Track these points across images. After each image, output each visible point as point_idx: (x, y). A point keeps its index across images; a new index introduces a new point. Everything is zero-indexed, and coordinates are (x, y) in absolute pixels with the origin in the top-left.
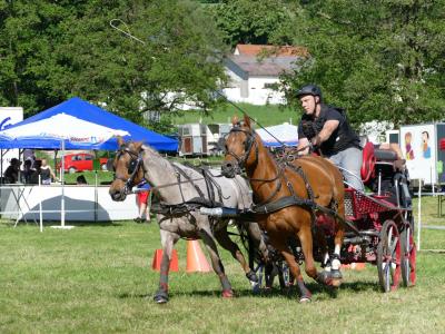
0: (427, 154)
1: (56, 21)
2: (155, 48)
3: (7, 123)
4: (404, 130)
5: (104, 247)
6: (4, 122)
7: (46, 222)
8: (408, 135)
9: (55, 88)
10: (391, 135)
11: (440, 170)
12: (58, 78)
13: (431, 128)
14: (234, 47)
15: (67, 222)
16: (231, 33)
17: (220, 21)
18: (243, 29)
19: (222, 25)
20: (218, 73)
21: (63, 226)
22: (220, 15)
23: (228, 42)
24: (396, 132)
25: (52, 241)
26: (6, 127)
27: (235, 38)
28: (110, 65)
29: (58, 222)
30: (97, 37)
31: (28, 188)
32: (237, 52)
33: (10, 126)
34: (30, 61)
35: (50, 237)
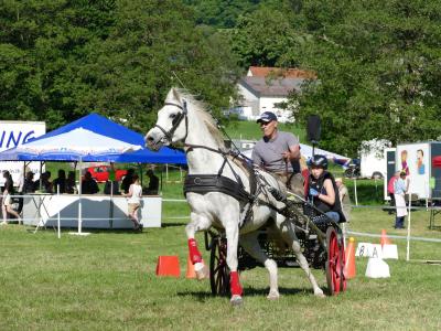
0: (421, 170)
1: (82, 42)
2: (173, 68)
3: (31, 136)
4: (400, 148)
5: (115, 253)
6: (28, 135)
7: (64, 229)
8: (404, 153)
9: (80, 104)
10: (388, 153)
11: (433, 186)
12: (82, 96)
13: (426, 147)
14: (247, 69)
15: (84, 230)
16: (245, 55)
17: (235, 45)
18: (256, 52)
19: (236, 49)
20: (231, 92)
21: (80, 233)
22: (234, 39)
23: (241, 64)
24: (393, 149)
25: (67, 246)
26: (30, 140)
27: (249, 60)
28: (131, 84)
29: (76, 229)
30: (119, 58)
31: (48, 197)
32: (250, 74)
33: (33, 139)
34: (57, 79)
35: (67, 243)
